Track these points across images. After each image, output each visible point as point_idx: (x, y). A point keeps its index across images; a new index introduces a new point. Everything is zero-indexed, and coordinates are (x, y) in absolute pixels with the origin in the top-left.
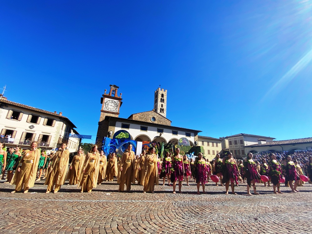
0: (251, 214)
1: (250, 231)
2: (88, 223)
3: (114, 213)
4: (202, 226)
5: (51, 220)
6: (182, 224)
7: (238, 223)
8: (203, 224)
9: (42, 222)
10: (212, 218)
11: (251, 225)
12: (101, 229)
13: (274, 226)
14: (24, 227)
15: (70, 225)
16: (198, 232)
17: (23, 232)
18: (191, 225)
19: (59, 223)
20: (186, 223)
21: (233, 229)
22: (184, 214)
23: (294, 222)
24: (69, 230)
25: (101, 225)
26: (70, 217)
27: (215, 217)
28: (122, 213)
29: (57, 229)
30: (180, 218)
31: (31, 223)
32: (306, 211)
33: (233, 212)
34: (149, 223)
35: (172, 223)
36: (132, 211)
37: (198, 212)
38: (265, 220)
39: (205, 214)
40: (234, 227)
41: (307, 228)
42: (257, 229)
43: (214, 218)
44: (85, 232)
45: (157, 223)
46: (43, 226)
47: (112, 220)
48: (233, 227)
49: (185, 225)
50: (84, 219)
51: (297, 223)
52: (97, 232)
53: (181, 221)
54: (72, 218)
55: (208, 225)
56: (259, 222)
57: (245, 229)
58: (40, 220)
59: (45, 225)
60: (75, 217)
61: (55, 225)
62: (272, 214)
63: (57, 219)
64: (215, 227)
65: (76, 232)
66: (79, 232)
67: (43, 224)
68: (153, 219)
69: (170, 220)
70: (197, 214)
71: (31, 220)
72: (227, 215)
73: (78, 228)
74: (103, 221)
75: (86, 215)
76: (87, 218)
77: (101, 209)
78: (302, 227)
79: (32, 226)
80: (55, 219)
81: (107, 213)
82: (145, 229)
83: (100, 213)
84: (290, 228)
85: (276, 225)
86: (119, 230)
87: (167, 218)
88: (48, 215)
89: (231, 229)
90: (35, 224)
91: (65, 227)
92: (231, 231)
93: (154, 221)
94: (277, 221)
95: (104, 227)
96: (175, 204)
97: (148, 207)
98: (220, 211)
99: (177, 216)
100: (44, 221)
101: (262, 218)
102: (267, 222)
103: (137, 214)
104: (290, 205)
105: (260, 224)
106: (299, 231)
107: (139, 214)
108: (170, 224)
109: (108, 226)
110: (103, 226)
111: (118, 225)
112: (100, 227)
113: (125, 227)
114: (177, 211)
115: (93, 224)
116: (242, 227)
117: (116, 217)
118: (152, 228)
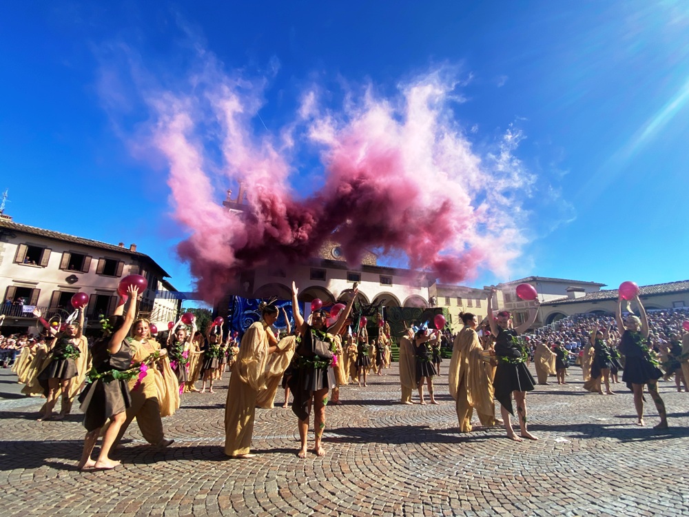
0: (542, 455)
1: (537, 490)
2: (221, 485)
3: (270, 463)
4: (443, 482)
5: (147, 484)
6: (405, 480)
7: (514, 475)
8: (444, 479)
9: (131, 490)
10: (463, 465)
11: (540, 478)
12: (248, 497)
13: (585, 480)
14: (97, 501)
15: (185, 491)
16: (436, 496)
17: (98, 512)
18: (422, 481)
19: (164, 489)
20: (412, 478)
21: (502, 488)
22: (408, 459)
23: (626, 471)
24: (187, 501)
25: (246, 488)
26: (184, 476)
27: (469, 464)
28: (285, 463)
29: (163, 500)
30: (400, 467)
31: (108, 491)
33: (507, 452)
34: (340, 480)
35: (385, 478)
37: (436, 454)
38: (568, 468)
39: (451, 458)
40: (506, 484)
41: (651, 483)
42: (550, 486)
43: (467, 466)
44: (219, 504)
45: (356, 480)
46: (133, 496)
47: (266, 477)
48: (504, 483)
49: (409, 482)
50: (213, 478)
51: (631, 473)
52: (241, 503)
53: (403, 475)
54: (188, 477)
55: (454, 481)
56: (557, 473)
57: (527, 486)
58: (125, 486)
59: (137, 495)
60: (193, 474)
61: (156, 494)
62: (584, 454)
64: (469, 484)
65: (200, 506)
66: (206, 506)
67: (133, 494)
68: (348, 472)
69: (381, 473)
70: (435, 459)
71: (106, 485)
72: (493, 458)
73: (204, 496)
74: (250, 481)
75: (214, 469)
76: (217, 475)
78: (640, 480)
79: (112, 497)
80: (153, 480)
81: (254, 464)
82: (333, 494)
83: (242, 465)
84: (617, 484)
85: (590, 476)
86: (283, 498)
87: (374, 469)
88: (140, 474)
89: (500, 487)
90: (117, 494)
91: (178, 496)
92: (499, 492)
93: (349, 476)
94: (592, 468)
95: (252, 493)
97: (336, 448)
98: (480, 450)
99: (395, 464)
100: (133, 487)
101: (563, 463)
102: (572, 471)
103: (316, 464)
105: (558, 477)
106: (634, 490)
107: (318, 464)
108: (380, 481)
109: (260, 490)
110: (250, 491)
111: (279, 487)
112: (245, 492)
113: (294, 491)
114: (394, 454)
115: (230, 488)
116: (521, 483)
117: (273, 472)
118: (347, 492)
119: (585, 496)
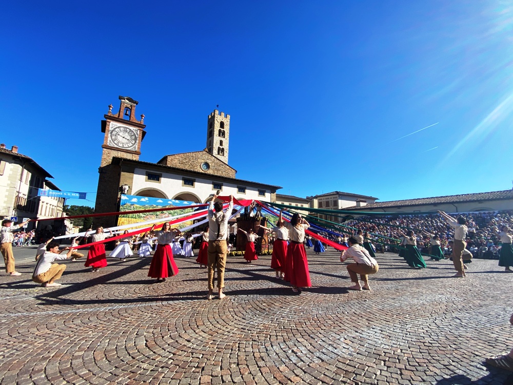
1: (325, 326)
2: (97, 344)
3: (140, 324)
4: (267, 326)
5: (30, 347)
6: (242, 327)
7: (312, 317)
8: (268, 324)
9: (15, 352)
10: (281, 313)
11: (327, 318)
12: (120, 350)
13: (353, 318)
15: (65, 350)
16: (261, 335)
18: (253, 326)
19: (46, 350)
20: (247, 325)
21: (304, 326)
22: (245, 313)
23: (377, 311)
24: (66, 358)
25: (118, 344)
26: (64, 339)
27: (285, 312)
28: (153, 323)
29: (44, 359)
30: (240, 319)
32: (394, 296)
34: (195, 331)
35: (228, 327)
36: (169, 318)
37: (265, 308)
38: (344, 311)
39: (274, 309)
40: (307, 323)
41: (390, 319)
42: (332, 323)
44: (94, 358)
45: (207, 330)
47: (136, 334)
48: (305, 323)
49: (245, 327)
50: (90, 339)
51: (379, 313)
52: (114, 355)
53: (241, 323)
54: (67, 340)
55: (274, 324)
56: (337, 314)
57: (319, 324)
58: (10, 349)
59: (21, 356)
60: (72, 337)
61: (39, 354)
62: (354, 302)
63: (40, 345)
64: (284, 325)
65: (78, 360)
66: (83, 360)
67: (17, 355)
68: (202, 325)
69: (225, 324)
70: (263, 311)
72: (301, 307)
73: (81, 353)
74: (122, 338)
75: (91, 332)
76: (94, 337)
77: (117, 321)
78: (384, 317)
80: (36, 344)
81: (127, 325)
82: (189, 341)
83: (116, 327)
84: (371, 319)
85: (356, 315)
86: (149, 348)
87: (221, 321)
88: (23, 340)
89: (303, 326)
91: (58, 354)
92: (302, 329)
93: (202, 328)
94: (358, 310)
95: (124, 347)
96: (234, 300)
97: (194, 309)
98: (293, 303)
99: (236, 316)
100: (17, 350)
101: (341, 308)
102: (346, 313)
103: (177, 322)
104: (378, 290)
105: (338, 317)
106: (380, 323)
107: (179, 321)
108: (224, 328)
109: (131, 344)
110: (122, 345)
111: (146, 341)
112: (118, 347)
113: (158, 343)
114: (235, 310)
115: (105, 345)
116: (315, 322)
117: (143, 330)
118: (199, 338)
119: (352, 328)
